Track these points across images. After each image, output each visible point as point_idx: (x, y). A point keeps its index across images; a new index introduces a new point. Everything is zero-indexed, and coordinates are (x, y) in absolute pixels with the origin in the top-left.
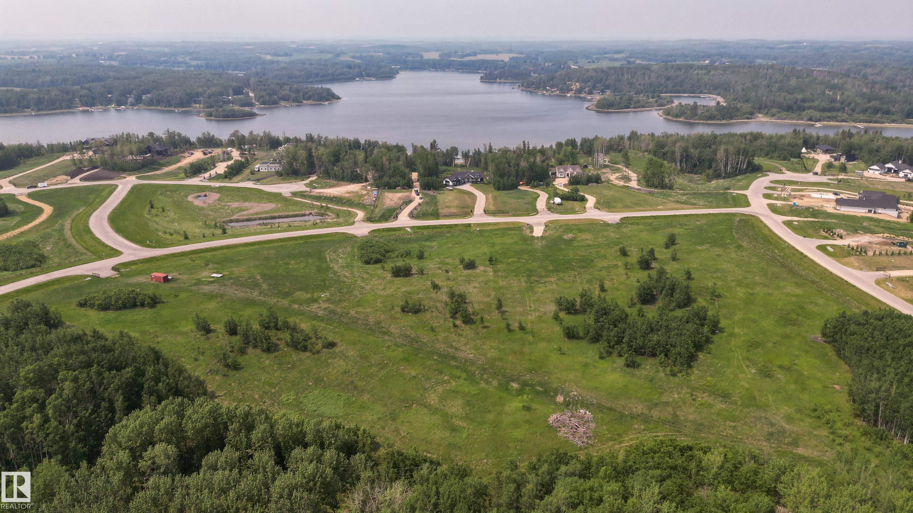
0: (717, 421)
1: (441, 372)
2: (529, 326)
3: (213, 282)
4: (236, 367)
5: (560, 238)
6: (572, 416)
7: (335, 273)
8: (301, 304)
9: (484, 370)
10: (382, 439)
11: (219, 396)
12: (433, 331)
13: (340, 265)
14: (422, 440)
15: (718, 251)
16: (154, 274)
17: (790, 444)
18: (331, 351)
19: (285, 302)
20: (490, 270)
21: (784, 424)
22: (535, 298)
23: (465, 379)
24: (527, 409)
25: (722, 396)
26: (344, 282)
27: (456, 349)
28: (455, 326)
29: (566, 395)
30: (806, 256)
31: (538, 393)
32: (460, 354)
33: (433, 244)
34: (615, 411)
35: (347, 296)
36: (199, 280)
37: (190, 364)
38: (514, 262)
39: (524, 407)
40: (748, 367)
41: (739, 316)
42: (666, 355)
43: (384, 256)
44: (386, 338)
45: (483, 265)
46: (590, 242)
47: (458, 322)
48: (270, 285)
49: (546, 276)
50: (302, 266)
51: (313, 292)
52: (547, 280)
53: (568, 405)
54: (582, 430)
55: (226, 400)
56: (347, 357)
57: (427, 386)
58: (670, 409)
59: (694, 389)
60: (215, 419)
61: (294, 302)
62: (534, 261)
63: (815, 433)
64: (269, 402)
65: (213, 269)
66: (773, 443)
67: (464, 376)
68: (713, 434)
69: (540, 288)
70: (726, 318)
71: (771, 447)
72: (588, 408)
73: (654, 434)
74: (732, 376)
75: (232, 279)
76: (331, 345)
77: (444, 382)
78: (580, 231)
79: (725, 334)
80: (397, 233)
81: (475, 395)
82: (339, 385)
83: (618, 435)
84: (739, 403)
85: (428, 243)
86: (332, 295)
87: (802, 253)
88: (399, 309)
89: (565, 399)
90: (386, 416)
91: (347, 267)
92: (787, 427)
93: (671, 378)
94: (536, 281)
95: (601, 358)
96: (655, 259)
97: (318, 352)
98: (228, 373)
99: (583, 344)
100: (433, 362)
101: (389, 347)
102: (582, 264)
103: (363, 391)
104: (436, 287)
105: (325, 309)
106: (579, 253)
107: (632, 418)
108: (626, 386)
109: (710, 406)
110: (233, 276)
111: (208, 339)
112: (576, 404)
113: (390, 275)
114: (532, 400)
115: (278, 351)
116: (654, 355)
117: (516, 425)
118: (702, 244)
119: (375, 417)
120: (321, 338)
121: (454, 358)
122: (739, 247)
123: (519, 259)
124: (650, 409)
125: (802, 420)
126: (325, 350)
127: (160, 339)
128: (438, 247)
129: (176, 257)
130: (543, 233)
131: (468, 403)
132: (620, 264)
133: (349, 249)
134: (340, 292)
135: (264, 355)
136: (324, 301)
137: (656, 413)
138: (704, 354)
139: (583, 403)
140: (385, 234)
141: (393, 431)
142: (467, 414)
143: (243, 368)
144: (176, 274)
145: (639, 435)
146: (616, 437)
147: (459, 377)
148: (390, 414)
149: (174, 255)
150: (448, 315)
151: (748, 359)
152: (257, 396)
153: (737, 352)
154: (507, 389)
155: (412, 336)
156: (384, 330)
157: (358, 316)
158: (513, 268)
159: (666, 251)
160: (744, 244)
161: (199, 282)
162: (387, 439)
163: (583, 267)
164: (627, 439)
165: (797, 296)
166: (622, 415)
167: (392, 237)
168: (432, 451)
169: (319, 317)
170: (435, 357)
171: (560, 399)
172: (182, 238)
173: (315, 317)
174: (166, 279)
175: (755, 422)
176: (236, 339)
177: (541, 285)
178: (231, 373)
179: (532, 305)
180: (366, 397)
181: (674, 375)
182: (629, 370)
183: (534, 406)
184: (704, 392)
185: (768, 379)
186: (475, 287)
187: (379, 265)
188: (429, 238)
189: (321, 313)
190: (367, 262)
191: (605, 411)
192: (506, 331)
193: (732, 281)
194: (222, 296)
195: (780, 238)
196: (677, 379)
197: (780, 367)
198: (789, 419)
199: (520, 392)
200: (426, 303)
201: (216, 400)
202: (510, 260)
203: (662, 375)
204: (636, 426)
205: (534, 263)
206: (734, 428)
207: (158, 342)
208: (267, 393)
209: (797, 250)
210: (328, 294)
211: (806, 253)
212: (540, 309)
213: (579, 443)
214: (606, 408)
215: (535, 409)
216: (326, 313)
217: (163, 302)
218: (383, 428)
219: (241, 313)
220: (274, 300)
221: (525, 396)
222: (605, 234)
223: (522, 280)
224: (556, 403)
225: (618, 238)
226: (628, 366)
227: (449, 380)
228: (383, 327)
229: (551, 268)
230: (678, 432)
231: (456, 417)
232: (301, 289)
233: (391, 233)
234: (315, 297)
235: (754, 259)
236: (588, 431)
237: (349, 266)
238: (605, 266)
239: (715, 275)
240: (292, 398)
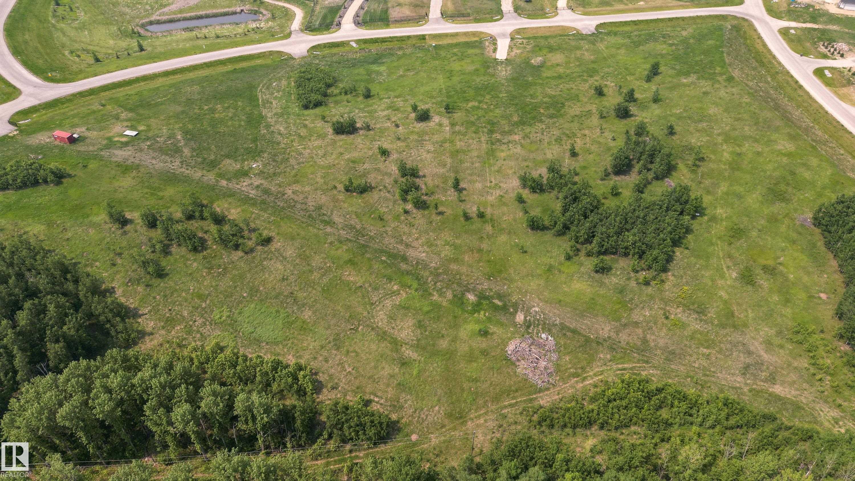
0: (690, 347)
1: (390, 279)
2: (489, 211)
3: (126, 144)
4: (161, 274)
5: (527, 63)
6: (532, 344)
7: (268, 126)
8: (229, 180)
9: (438, 275)
10: (326, 377)
11: (143, 315)
12: (382, 219)
13: (274, 111)
14: (369, 378)
15: (705, 85)
16: (57, 133)
17: (765, 381)
18: (266, 249)
19: (210, 177)
20: (446, 121)
21: (762, 353)
22: (496, 168)
23: (416, 290)
24: (485, 333)
25: (697, 312)
26: (279, 143)
27: (407, 246)
28: (406, 212)
29: (527, 312)
30: (801, 87)
31: (496, 308)
32: (411, 253)
33: (382, 68)
34: (580, 334)
35: (282, 167)
36: (109, 139)
37: (107, 271)
38: (473, 108)
39: (480, 331)
40: (728, 267)
41: (724, 187)
42: (640, 257)
43: (325, 95)
44: (329, 229)
45: (439, 114)
46: (561, 70)
47: (409, 206)
48: (193, 150)
49: (510, 132)
50: (230, 115)
51: (243, 160)
52: (511, 138)
53: (528, 327)
54: (543, 364)
55: (151, 320)
56: (285, 258)
57: (375, 299)
58: (640, 331)
59: (666, 302)
60: (128, 392)
61: (221, 176)
62: (497, 106)
63: (796, 364)
64: (200, 321)
65: (127, 120)
66: (749, 379)
67: (415, 285)
68: (684, 365)
69: (503, 151)
70: (708, 192)
71: (746, 384)
72: (550, 332)
73: (620, 366)
74: (710, 283)
75: (148, 139)
76: (268, 241)
77: (394, 293)
78: (551, 49)
79: (706, 218)
80: (341, 49)
81: (428, 312)
82: (276, 297)
83: (582, 368)
84: (716, 322)
85: (375, 67)
86: (265, 165)
87: (797, 82)
88: (341, 187)
89: (525, 317)
90: (329, 342)
91: (282, 115)
92: (766, 357)
93: (644, 288)
94: (498, 140)
95: (569, 258)
96: (635, 100)
97: (252, 250)
98: (150, 283)
99: (548, 236)
100: (381, 266)
101: (331, 243)
102: (552, 111)
103: (304, 305)
104: (384, 153)
105: (258, 187)
106: (549, 91)
107: (598, 343)
108: (593, 299)
109: (684, 326)
110: (150, 134)
111: (125, 233)
112: (538, 325)
113: (331, 130)
114: (489, 319)
115: (206, 249)
116: (626, 255)
117: (471, 358)
118: (687, 74)
119: (317, 344)
120: (254, 230)
121: (404, 259)
122: (730, 79)
123: (480, 102)
124: (617, 333)
125: (781, 347)
126: (259, 248)
127: (69, 235)
128: (389, 75)
129: (84, 96)
130: (508, 55)
131: (420, 325)
132: (594, 108)
133: (284, 82)
134: (274, 161)
135: (191, 256)
136: (255, 175)
137: (624, 337)
138: (681, 249)
139: (545, 323)
140: (326, 51)
141: (338, 365)
142: (418, 340)
143: (167, 274)
144: (84, 129)
145: (605, 368)
146: (580, 371)
147: (409, 287)
148: (334, 340)
149: (81, 94)
150: (397, 196)
151: (730, 256)
152: (185, 313)
153: (717, 245)
154: (463, 303)
155: (358, 227)
156: (326, 218)
157: (296, 198)
158: (472, 119)
159: (646, 85)
160: (736, 74)
161: (111, 144)
162: (331, 376)
163: (551, 117)
164: (591, 373)
165: (789, 155)
166: (588, 340)
167: (335, 59)
168: (379, 394)
169: (252, 199)
170: (384, 258)
171: (520, 317)
172: (92, 61)
173: (246, 200)
174: (72, 140)
175: (731, 350)
176: (158, 234)
177: (504, 147)
178: (155, 282)
179: (493, 181)
180: (307, 314)
181: (647, 283)
182: (597, 276)
183: (493, 329)
184: (678, 307)
185: (750, 288)
186: (428, 152)
187: (318, 111)
188: (377, 60)
189: (253, 193)
190: (306, 107)
191: (568, 334)
192: (462, 219)
193: (719, 135)
194: (138, 166)
195: (774, 57)
196: (649, 290)
197: (765, 268)
198: (768, 344)
199: (477, 307)
200: (372, 179)
201: (140, 320)
202: (470, 104)
203: (633, 284)
204: (602, 356)
205: (497, 111)
206: (708, 357)
207: (68, 239)
208: (197, 308)
209: (792, 77)
210: (260, 163)
211: (802, 82)
212: (502, 185)
213: (540, 382)
214: (569, 329)
215: (492, 334)
216: (260, 193)
217: (70, 176)
218: (327, 361)
219: (161, 194)
220: (197, 174)
221: (482, 313)
222: (578, 53)
223: (483, 139)
224: (515, 325)
225: (593, 62)
226: (597, 272)
227: (399, 290)
228: (324, 214)
229: (515, 119)
230: (647, 362)
231: (406, 344)
232: (228, 156)
233: (335, 50)
234: (246, 168)
235: (746, 99)
236: (549, 365)
237: (284, 113)
238: (578, 113)
239: (700, 126)
240: (225, 314)
